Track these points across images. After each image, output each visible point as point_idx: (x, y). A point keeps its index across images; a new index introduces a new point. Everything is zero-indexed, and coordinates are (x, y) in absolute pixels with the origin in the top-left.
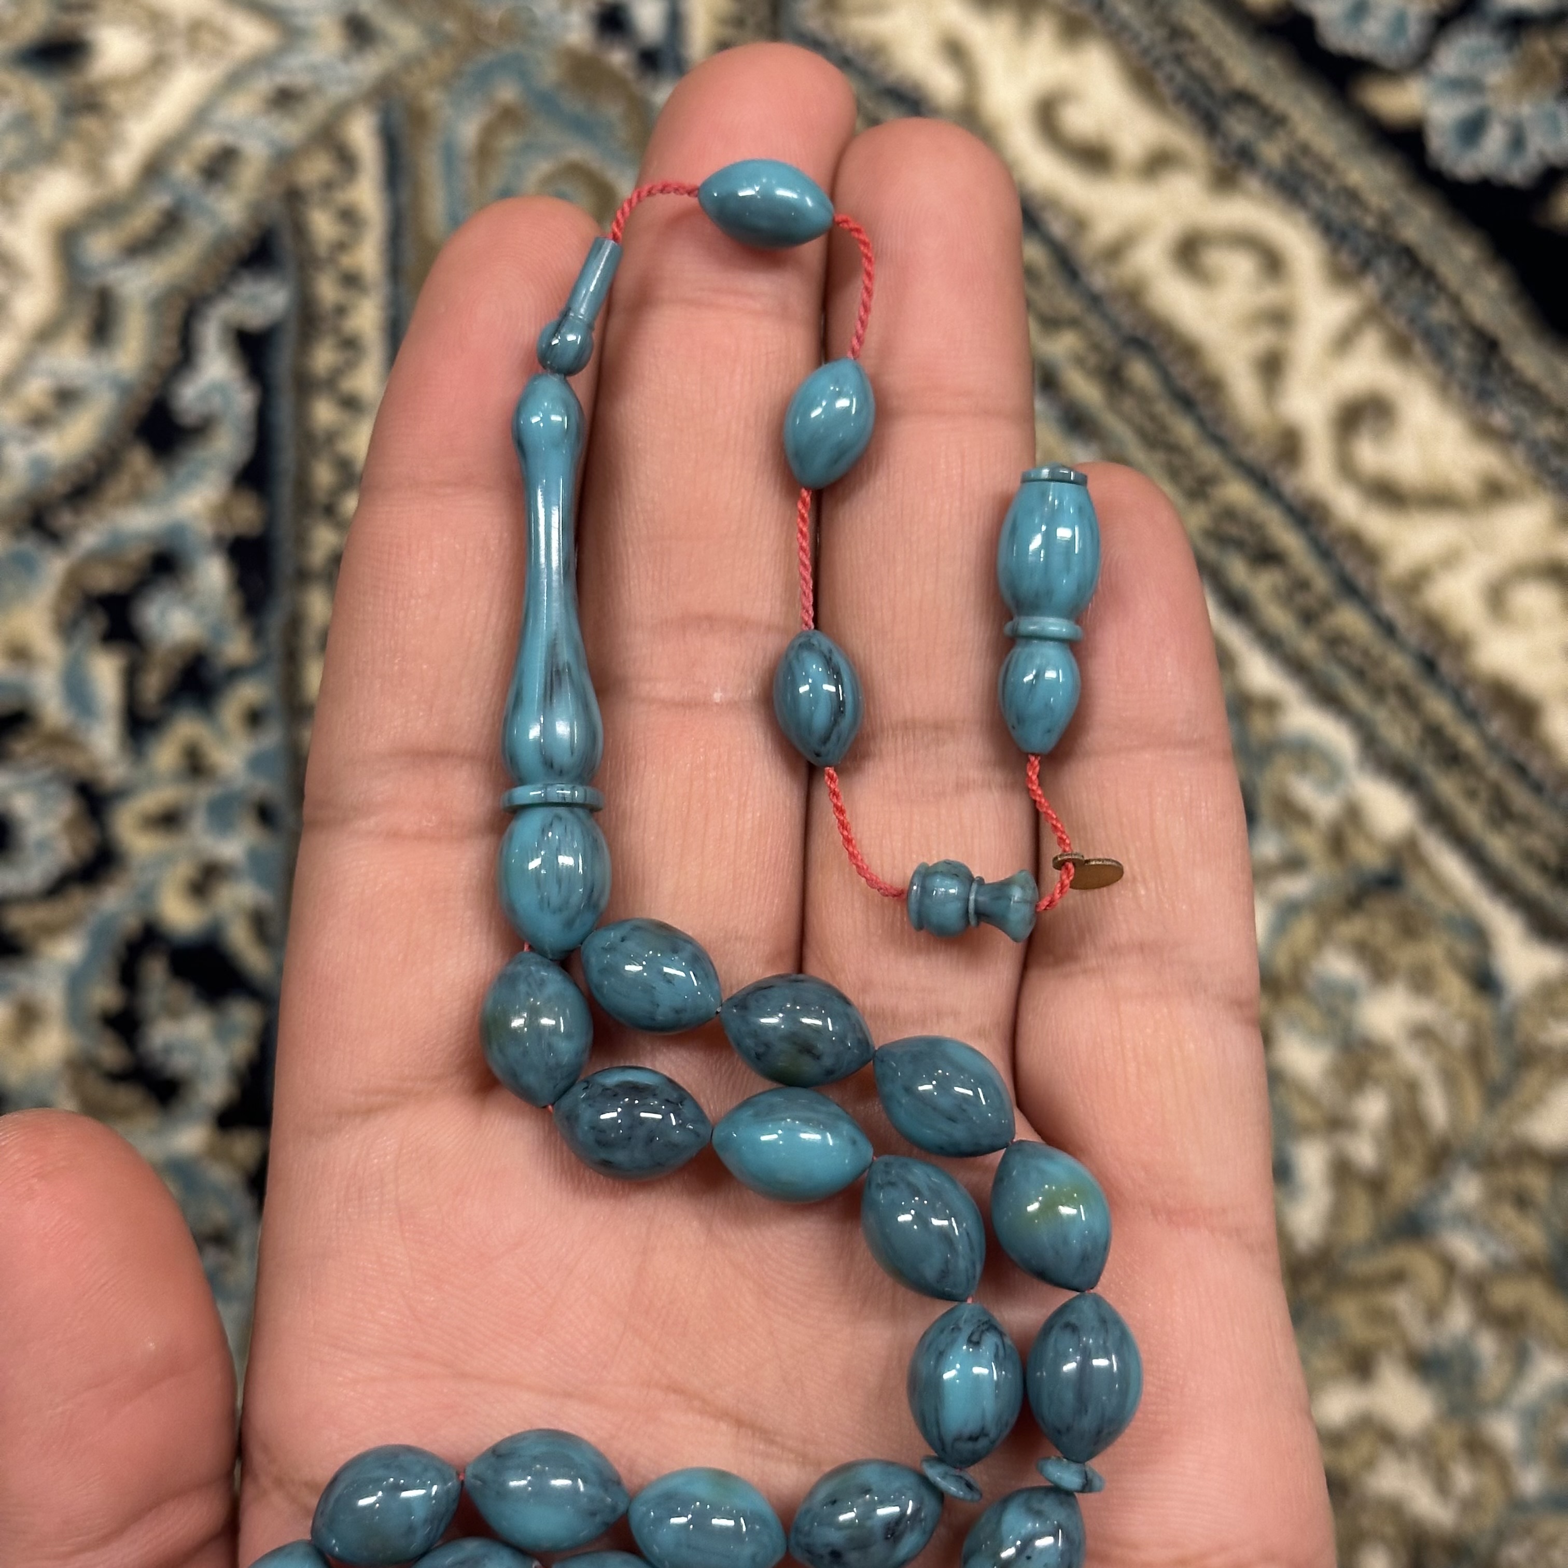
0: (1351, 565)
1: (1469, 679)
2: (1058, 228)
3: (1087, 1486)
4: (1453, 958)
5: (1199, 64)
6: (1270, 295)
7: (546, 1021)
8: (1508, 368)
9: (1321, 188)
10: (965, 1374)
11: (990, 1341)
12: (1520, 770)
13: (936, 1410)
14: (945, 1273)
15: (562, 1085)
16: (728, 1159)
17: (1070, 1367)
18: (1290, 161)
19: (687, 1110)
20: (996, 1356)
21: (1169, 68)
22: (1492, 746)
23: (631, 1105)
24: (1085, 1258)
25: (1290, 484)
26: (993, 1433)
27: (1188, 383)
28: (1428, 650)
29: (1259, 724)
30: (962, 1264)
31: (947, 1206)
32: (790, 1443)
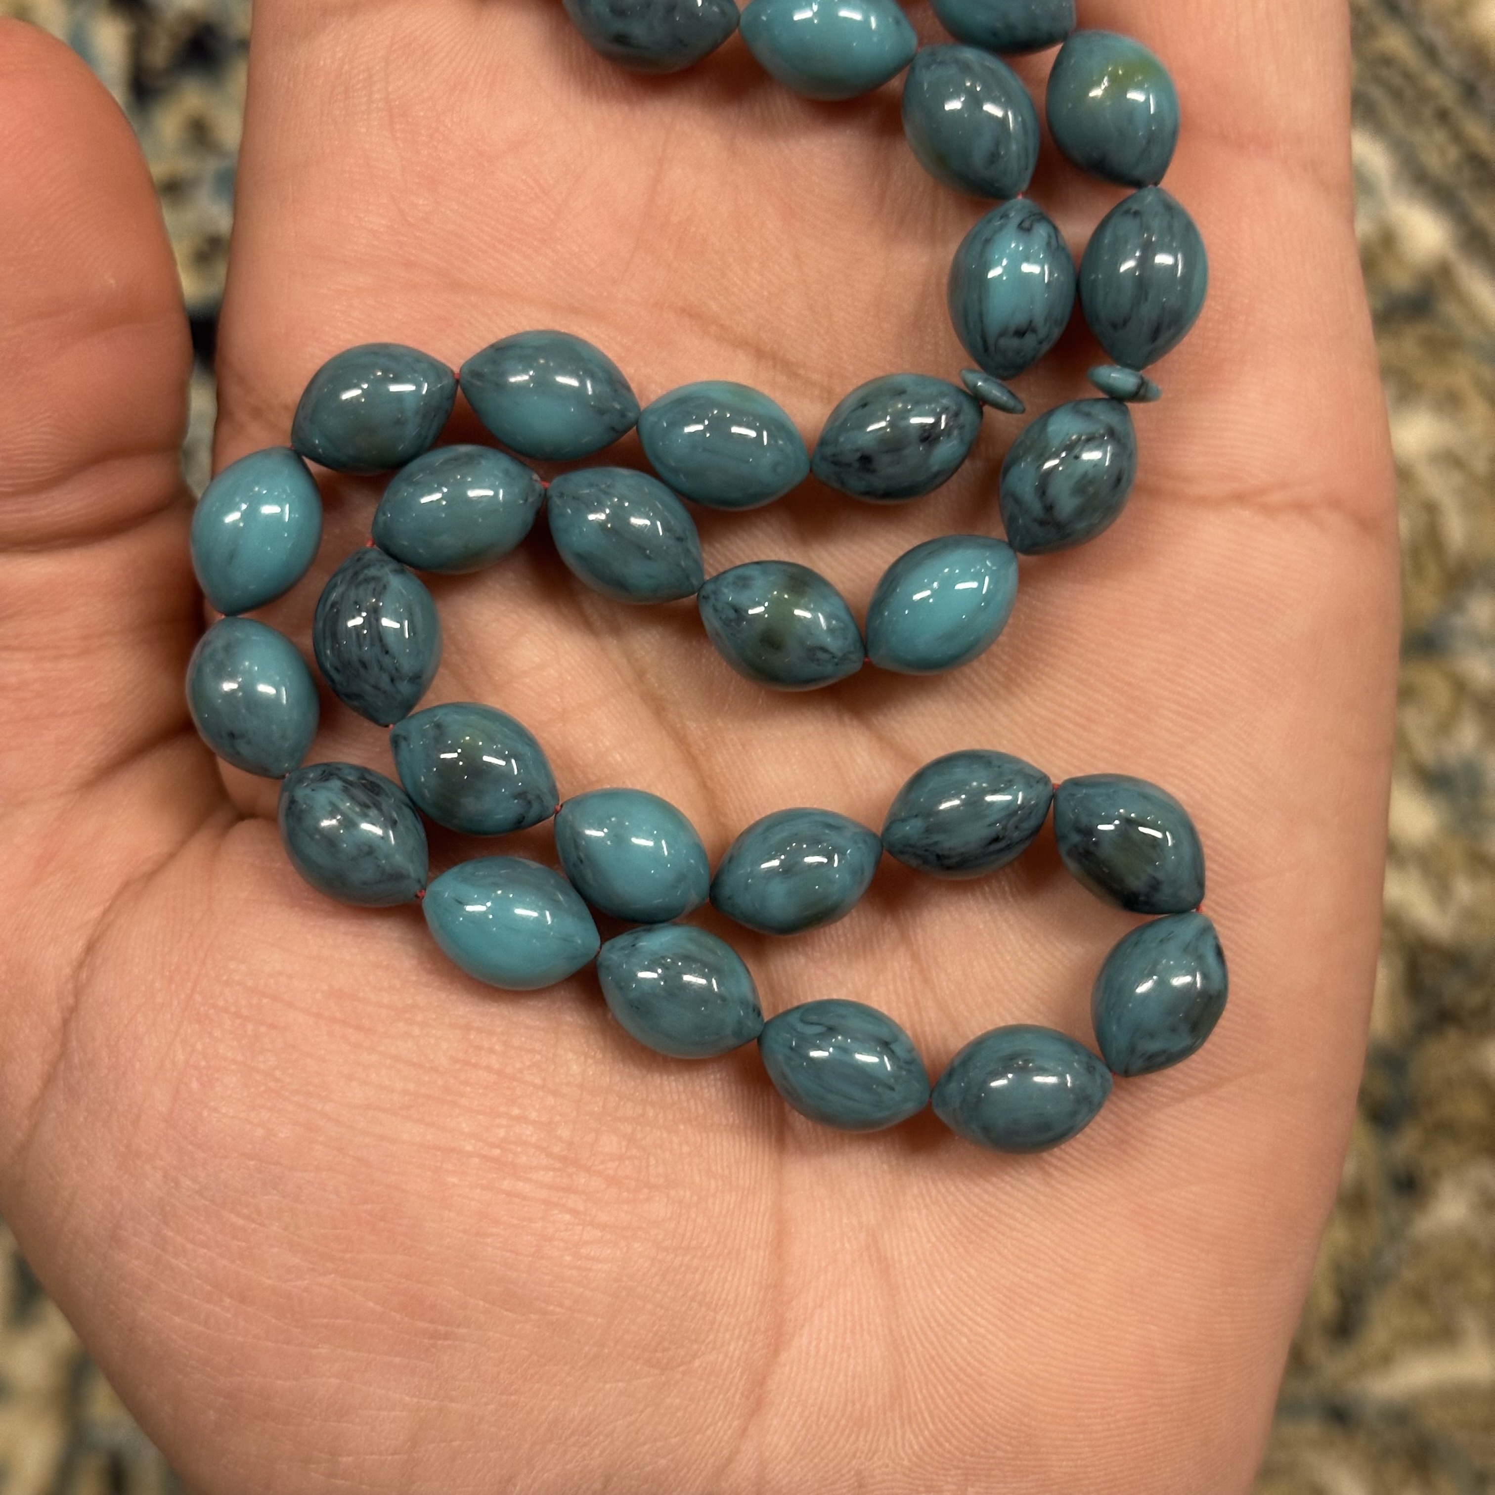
3: (1143, 392)
10: (1013, 269)
11: (1041, 230)
13: (980, 302)
14: (994, 157)
17: (1128, 265)
20: (1048, 249)
24: (1151, 138)
26: (1042, 332)
30: (1015, 149)
31: (1003, 92)
32: (815, 377)
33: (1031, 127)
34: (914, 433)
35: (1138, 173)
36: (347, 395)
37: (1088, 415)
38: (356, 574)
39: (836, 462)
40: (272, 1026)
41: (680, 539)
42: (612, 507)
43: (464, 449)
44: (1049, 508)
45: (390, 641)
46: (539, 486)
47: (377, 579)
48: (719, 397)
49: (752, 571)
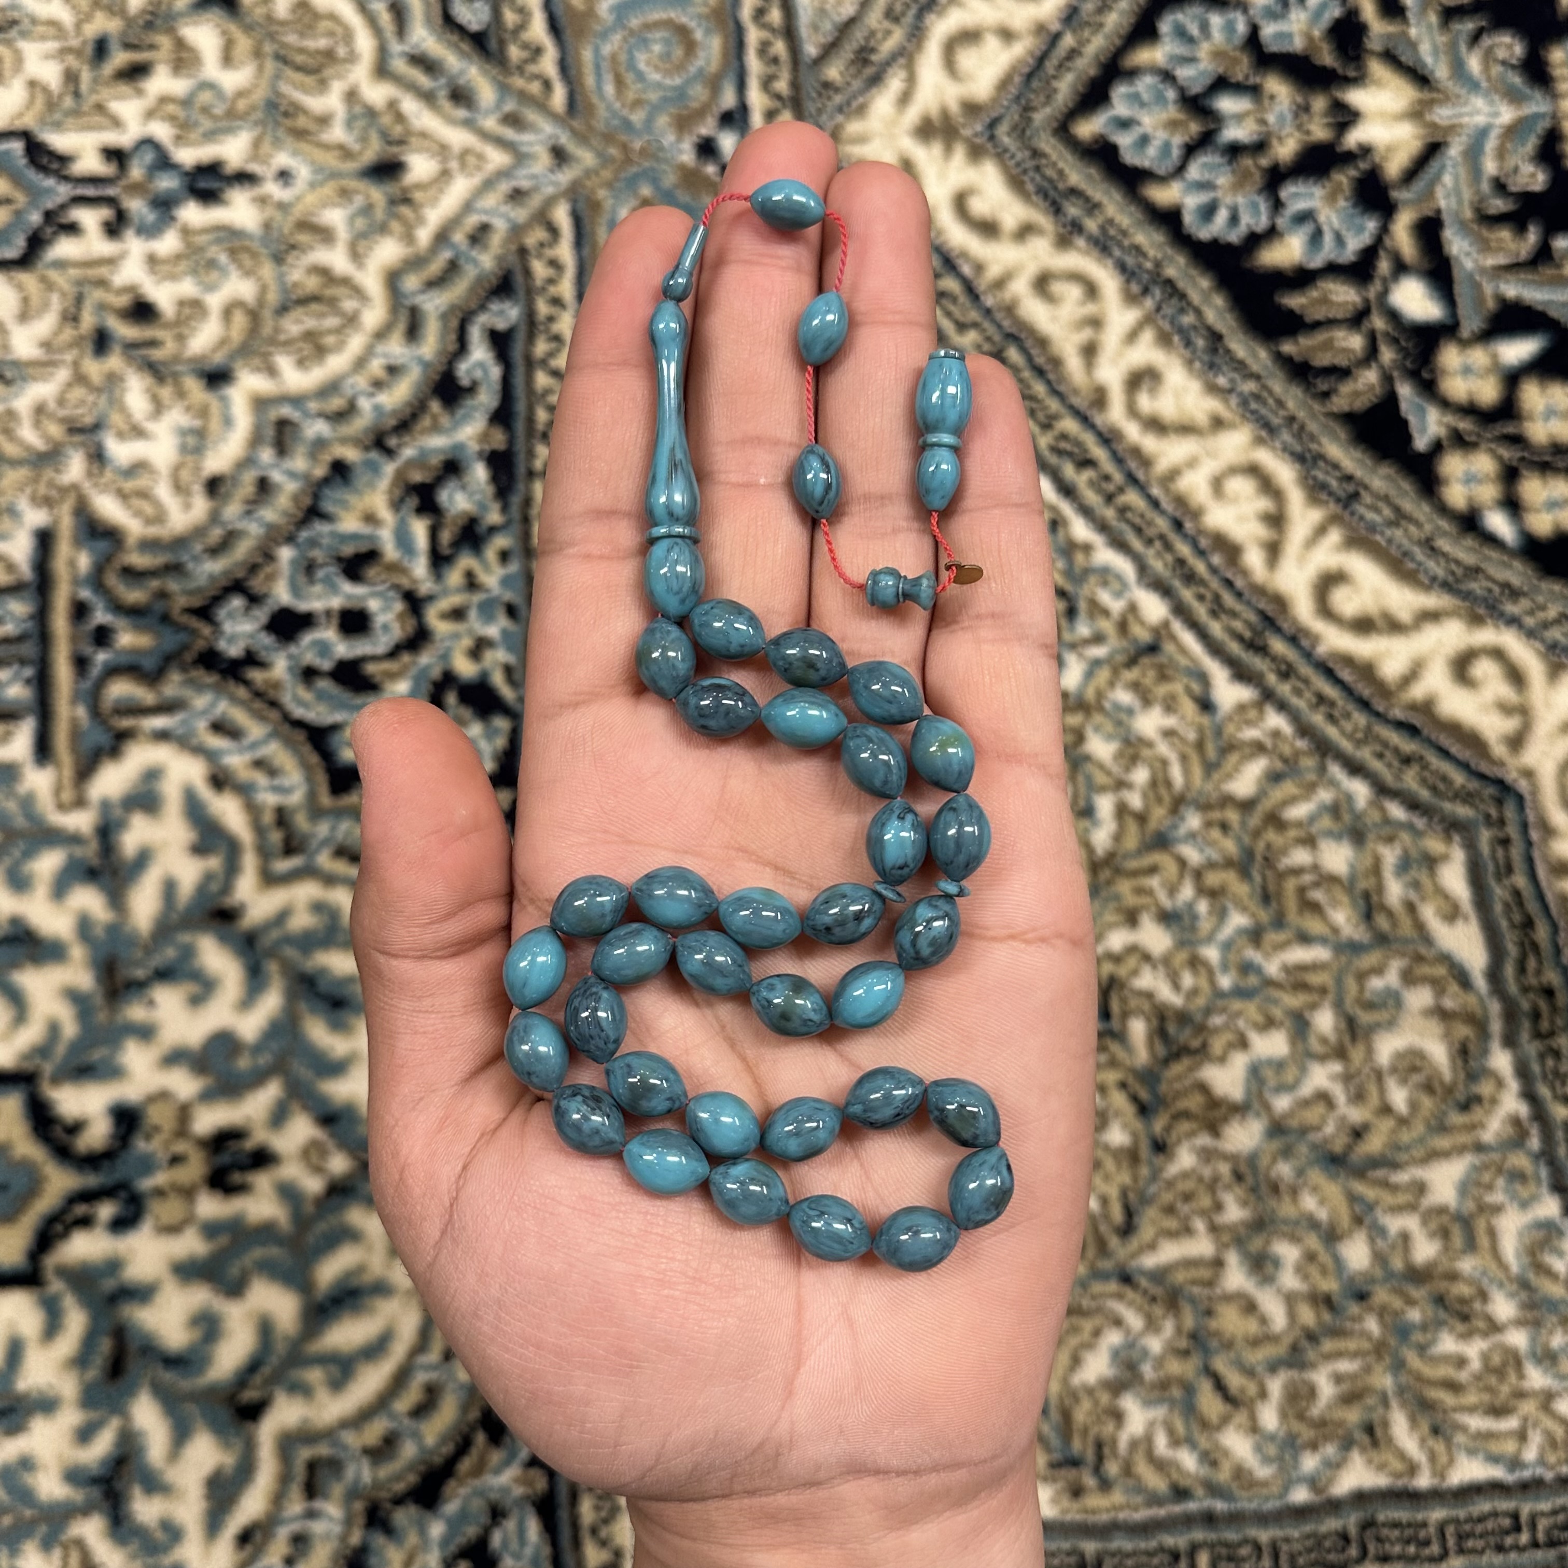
0: (1133, 465)
1: (1200, 532)
2: (966, 270)
3: (961, 893)
4: (1189, 691)
5: (1049, 172)
6: (1090, 309)
7: (672, 654)
8: (1228, 351)
9: (1120, 245)
10: (896, 836)
11: (909, 817)
12: (1229, 583)
13: (881, 854)
14: (886, 782)
15: (680, 687)
16: (770, 726)
17: (952, 832)
18: (1103, 228)
19: (746, 699)
20: (913, 825)
21: (1031, 174)
22: (1214, 570)
23: (717, 696)
24: (960, 773)
25: (1098, 420)
26: (912, 866)
27: (1040, 360)
28: (1178, 514)
29: (1079, 558)
30: (895, 778)
31: (888, 749)
32: (804, 878)
33: (903, 764)
34: (851, 917)
35: (956, 787)
36: (577, 903)
37: (936, 907)
38: (585, 991)
39: (814, 928)
40: (552, 1214)
41: (740, 966)
42: (707, 952)
43: (635, 926)
44: (917, 953)
45: (604, 1024)
46: (671, 941)
47: (596, 993)
48: (757, 896)
49: (775, 981)
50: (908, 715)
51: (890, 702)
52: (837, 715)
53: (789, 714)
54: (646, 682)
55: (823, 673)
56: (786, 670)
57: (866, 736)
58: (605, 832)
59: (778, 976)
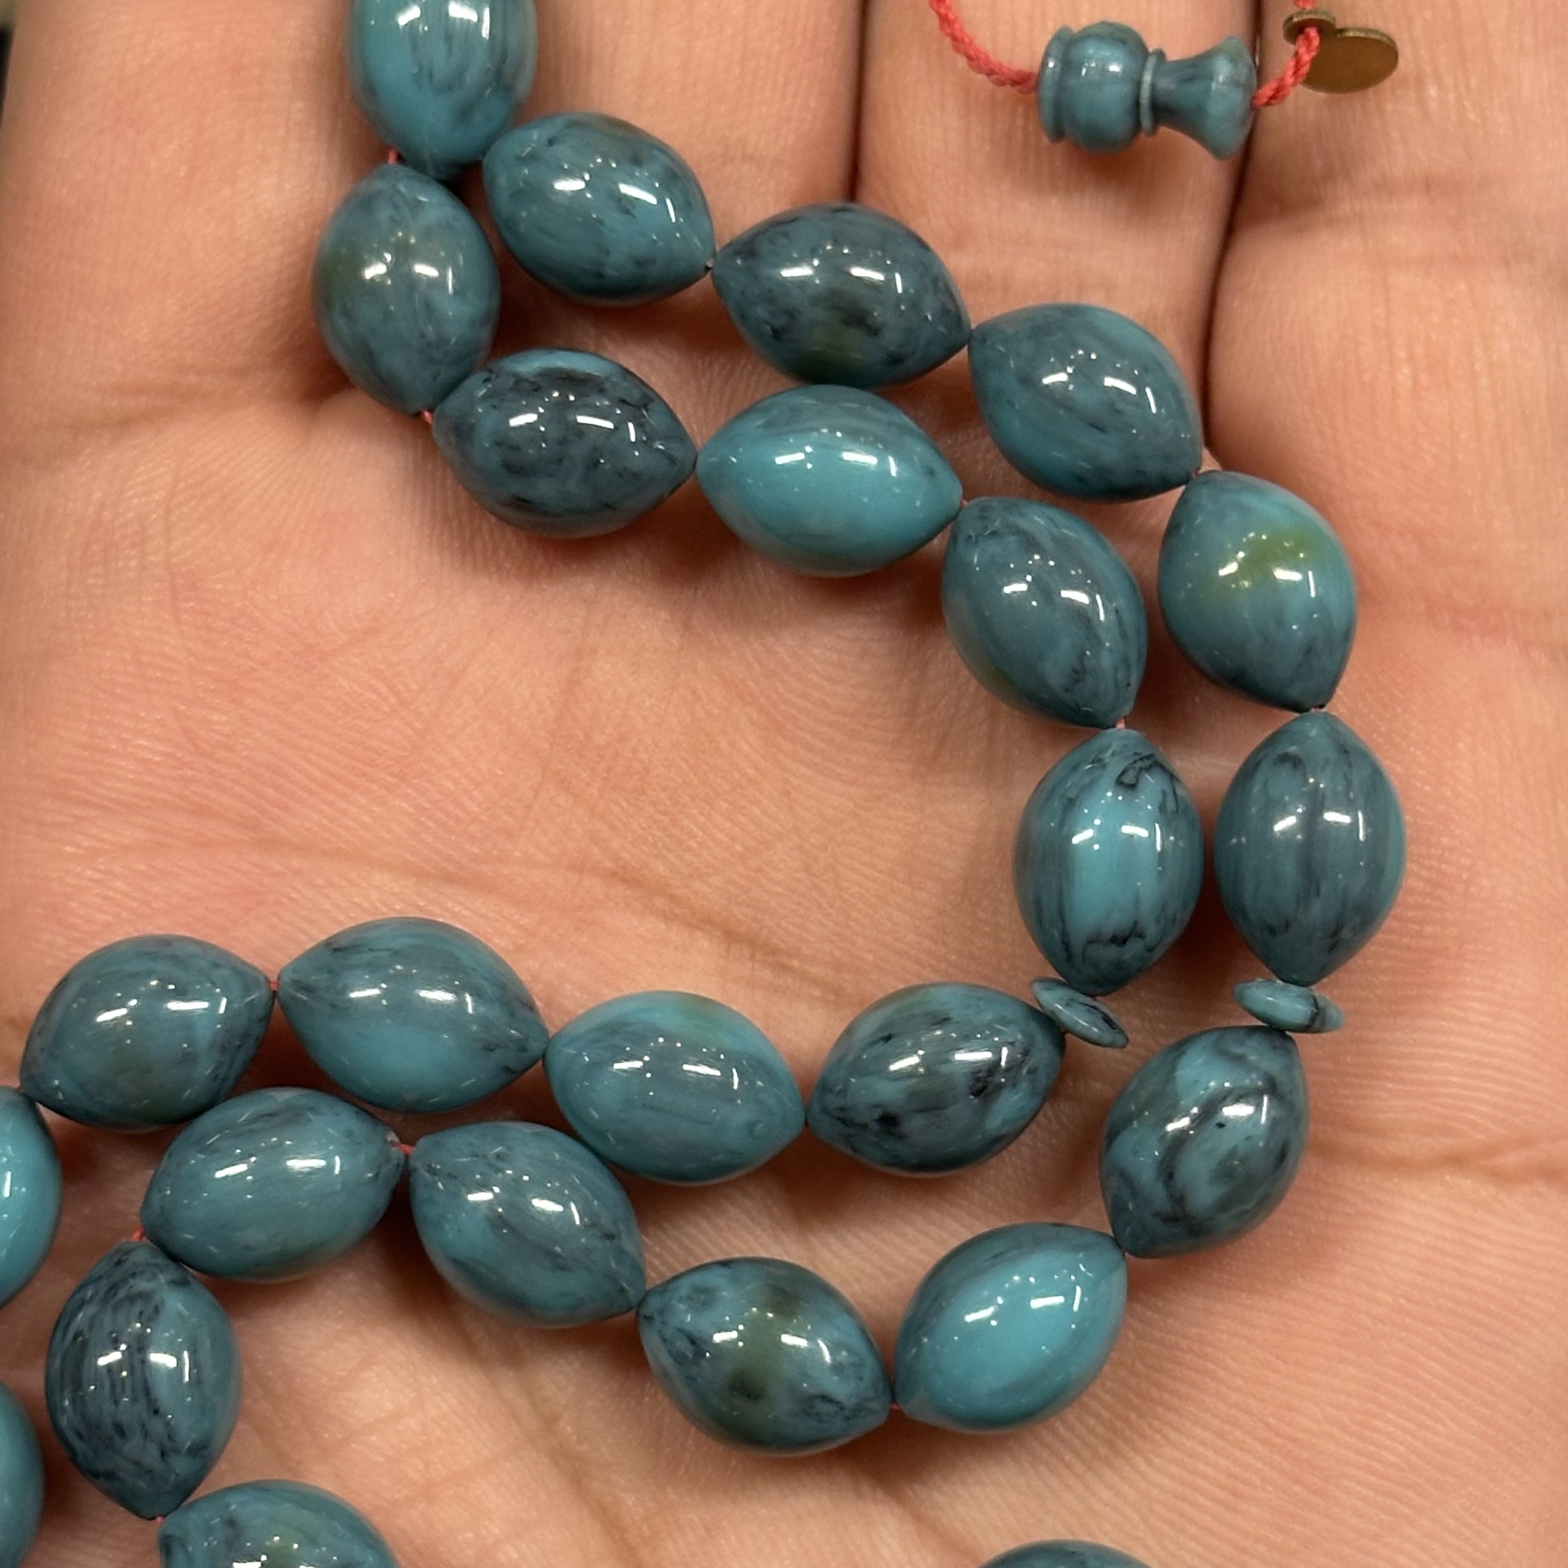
3: (1315, 1022)
10: (1108, 835)
11: (1152, 783)
13: (1060, 892)
14: (1078, 673)
15: (447, 374)
19: (654, 419)
20: (1162, 808)
23: (563, 404)
24: (1313, 649)
26: (1152, 931)
30: (1107, 661)
31: (1088, 574)
32: (814, 970)
33: (1133, 620)
34: (962, 1084)
35: (1294, 692)
36: (105, 1017)
37: (1235, 1060)
38: (114, 1287)
39: (844, 1118)
41: (610, 1237)
42: (504, 1185)
43: (283, 1096)
44: (1175, 1199)
45: (162, 1392)
46: (396, 1150)
47: (145, 1296)
48: (669, 1020)
49: (716, 1279)
50: (1153, 467)
51: (1099, 427)
52: (931, 473)
53: (780, 460)
54: (341, 357)
55: (891, 339)
56: (777, 333)
57: (1018, 531)
58: (199, 811)
59: (725, 1264)
